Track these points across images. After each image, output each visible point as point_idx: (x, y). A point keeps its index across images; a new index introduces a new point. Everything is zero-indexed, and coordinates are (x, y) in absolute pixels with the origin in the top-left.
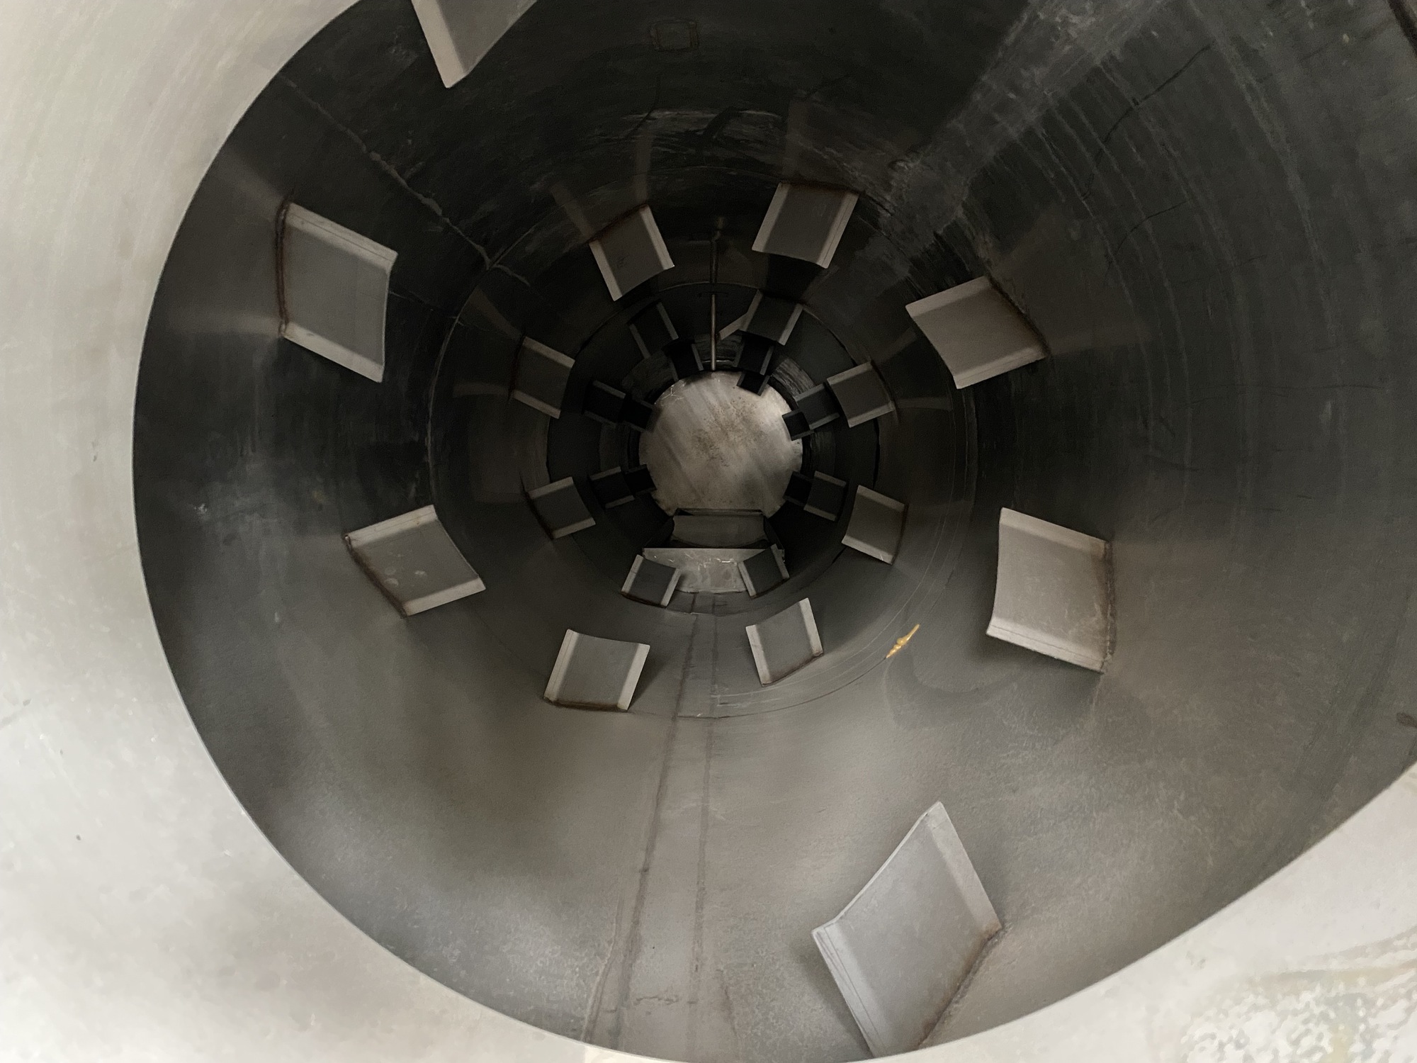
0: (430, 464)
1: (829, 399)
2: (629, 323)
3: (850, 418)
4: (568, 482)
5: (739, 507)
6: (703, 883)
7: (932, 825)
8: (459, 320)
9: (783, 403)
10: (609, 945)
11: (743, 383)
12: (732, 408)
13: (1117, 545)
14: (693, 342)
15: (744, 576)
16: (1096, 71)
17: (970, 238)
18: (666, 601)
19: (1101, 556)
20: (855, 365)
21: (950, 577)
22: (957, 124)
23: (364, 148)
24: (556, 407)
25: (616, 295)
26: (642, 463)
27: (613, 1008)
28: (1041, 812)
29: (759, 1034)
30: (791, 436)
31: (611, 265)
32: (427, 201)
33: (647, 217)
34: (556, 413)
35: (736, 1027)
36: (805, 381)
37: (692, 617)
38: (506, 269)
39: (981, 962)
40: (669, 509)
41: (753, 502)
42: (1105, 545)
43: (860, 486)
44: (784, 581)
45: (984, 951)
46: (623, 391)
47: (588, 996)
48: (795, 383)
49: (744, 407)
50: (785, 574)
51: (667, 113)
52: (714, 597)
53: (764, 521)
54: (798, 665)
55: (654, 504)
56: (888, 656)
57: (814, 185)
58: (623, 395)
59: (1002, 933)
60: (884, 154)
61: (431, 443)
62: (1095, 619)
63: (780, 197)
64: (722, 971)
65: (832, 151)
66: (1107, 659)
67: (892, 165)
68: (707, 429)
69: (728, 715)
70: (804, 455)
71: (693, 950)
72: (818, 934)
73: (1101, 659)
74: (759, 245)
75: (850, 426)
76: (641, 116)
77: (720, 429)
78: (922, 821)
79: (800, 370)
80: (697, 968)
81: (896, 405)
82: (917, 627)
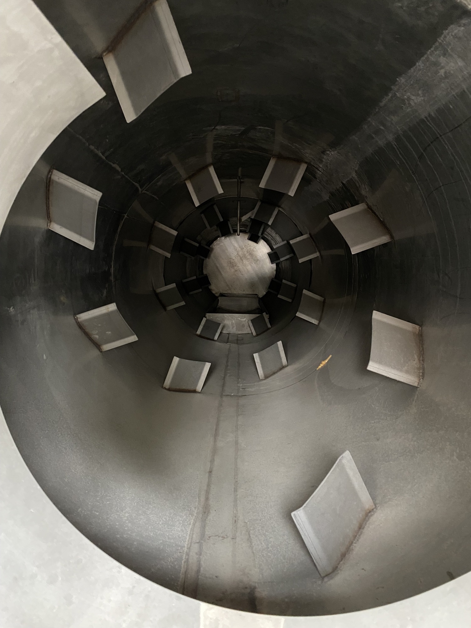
0: (113, 281)
1: (289, 248)
2: (201, 213)
3: (300, 259)
4: (173, 285)
5: (247, 293)
6: (237, 478)
7: (344, 461)
8: (127, 216)
9: (268, 247)
10: (195, 509)
11: (250, 237)
12: (245, 249)
13: (424, 328)
14: (229, 220)
15: (251, 327)
16: (422, 121)
17: (358, 185)
18: (216, 338)
19: (417, 333)
20: (302, 235)
21: (345, 334)
22: (354, 138)
23: (87, 144)
24: (168, 252)
25: (197, 204)
26: (205, 272)
27: (198, 541)
28: (391, 451)
29: (265, 555)
30: (271, 262)
31: (195, 191)
32: (114, 165)
33: (212, 170)
34: (169, 255)
35: (254, 552)
36: (278, 239)
37: (227, 346)
38: (148, 193)
39: (366, 523)
40: (216, 293)
41: (254, 291)
42: (419, 328)
43: (304, 290)
44: (269, 329)
45: (367, 518)
46: (198, 243)
47: (187, 535)
48: (273, 239)
49: (250, 248)
50: (269, 326)
51: (223, 127)
52: (237, 336)
53: (259, 299)
54: (276, 371)
55: (210, 291)
56: (318, 369)
57: (288, 159)
58: (197, 245)
59: (375, 509)
60: (320, 148)
61: (113, 270)
62: (415, 362)
63: (272, 163)
64: (247, 523)
65: (296, 145)
66: (420, 381)
67: (323, 152)
68: (234, 258)
69: (246, 394)
70: (277, 270)
71: (233, 512)
72: (294, 515)
73: (418, 381)
74: (262, 185)
75: (300, 262)
76: (211, 128)
77: (239, 258)
78: (340, 459)
79: (276, 234)
80: (235, 522)
81: (320, 254)
82: (331, 356)
